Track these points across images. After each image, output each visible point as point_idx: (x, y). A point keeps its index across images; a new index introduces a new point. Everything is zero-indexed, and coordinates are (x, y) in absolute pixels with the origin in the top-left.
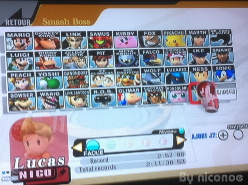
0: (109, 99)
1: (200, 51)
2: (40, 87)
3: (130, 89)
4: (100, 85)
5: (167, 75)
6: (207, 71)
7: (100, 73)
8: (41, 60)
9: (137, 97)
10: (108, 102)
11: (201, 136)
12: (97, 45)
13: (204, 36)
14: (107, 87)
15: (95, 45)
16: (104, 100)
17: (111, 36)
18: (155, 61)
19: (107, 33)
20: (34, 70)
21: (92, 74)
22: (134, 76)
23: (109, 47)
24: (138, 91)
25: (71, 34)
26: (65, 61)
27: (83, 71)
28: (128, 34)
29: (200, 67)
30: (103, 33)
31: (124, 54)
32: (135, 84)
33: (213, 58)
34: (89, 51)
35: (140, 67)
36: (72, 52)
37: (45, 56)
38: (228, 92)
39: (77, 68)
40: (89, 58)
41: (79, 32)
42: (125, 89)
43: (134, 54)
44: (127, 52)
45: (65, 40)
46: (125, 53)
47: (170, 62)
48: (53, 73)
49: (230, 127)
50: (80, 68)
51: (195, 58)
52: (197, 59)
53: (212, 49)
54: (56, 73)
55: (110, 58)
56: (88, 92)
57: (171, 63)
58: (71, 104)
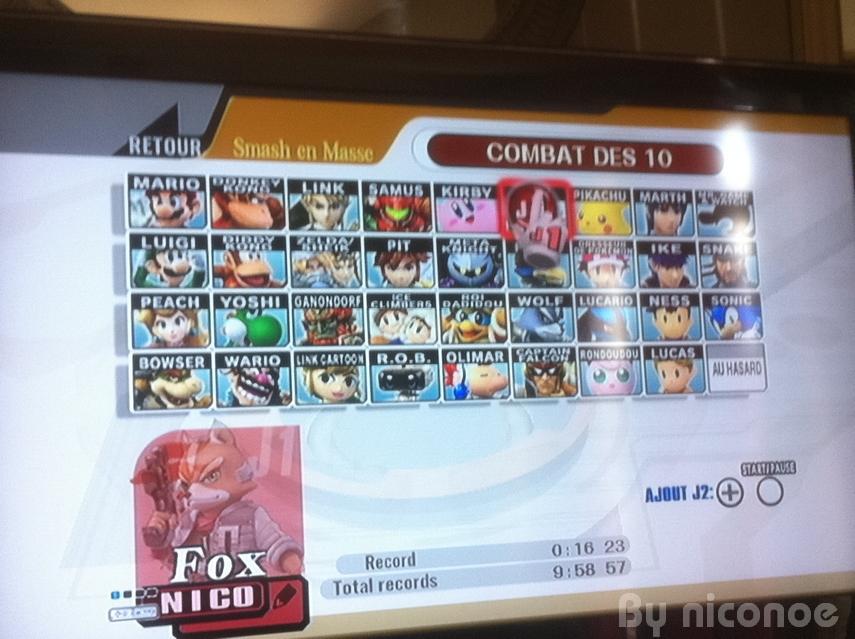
0: (420, 382)
1: (669, 248)
2: (225, 341)
3: (477, 354)
4: (395, 337)
5: (579, 317)
6: (689, 309)
7: (395, 302)
8: (229, 260)
9: (499, 374)
10: (416, 389)
11: (670, 494)
12: (387, 221)
13: (680, 208)
14: (415, 344)
15: (384, 222)
16: (405, 383)
17: (429, 196)
18: (548, 273)
19: (417, 188)
20: (210, 290)
21: (372, 304)
22: (489, 316)
23: (421, 229)
24: (502, 359)
25: (315, 186)
26: (299, 266)
27: (348, 295)
28: (476, 193)
29: (671, 295)
30: (405, 188)
31: (462, 251)
32: (491, 337)
33: (705, 271)
34: (367, 240)
35: (505, 290)
36: (319, 240)
37: (242, 247)
38: (744, 367)
39: (331, 287)
40: (366, 258)
41: (338, 183)
42: (464, 352)
43: (490, 251)
44: (472, 244)
45: (299, 204)
46: (465, 250)
47: (589, 277)
48: (263, 299)
49: (749, 470)
50: (340, 286)
51: (656, 269)
52: (662, 273)
53: (701, 245)
54: (271, 299)
55: (425, 260)
56: (361, 359)
57: (592, 280)
58: (314, 392)
